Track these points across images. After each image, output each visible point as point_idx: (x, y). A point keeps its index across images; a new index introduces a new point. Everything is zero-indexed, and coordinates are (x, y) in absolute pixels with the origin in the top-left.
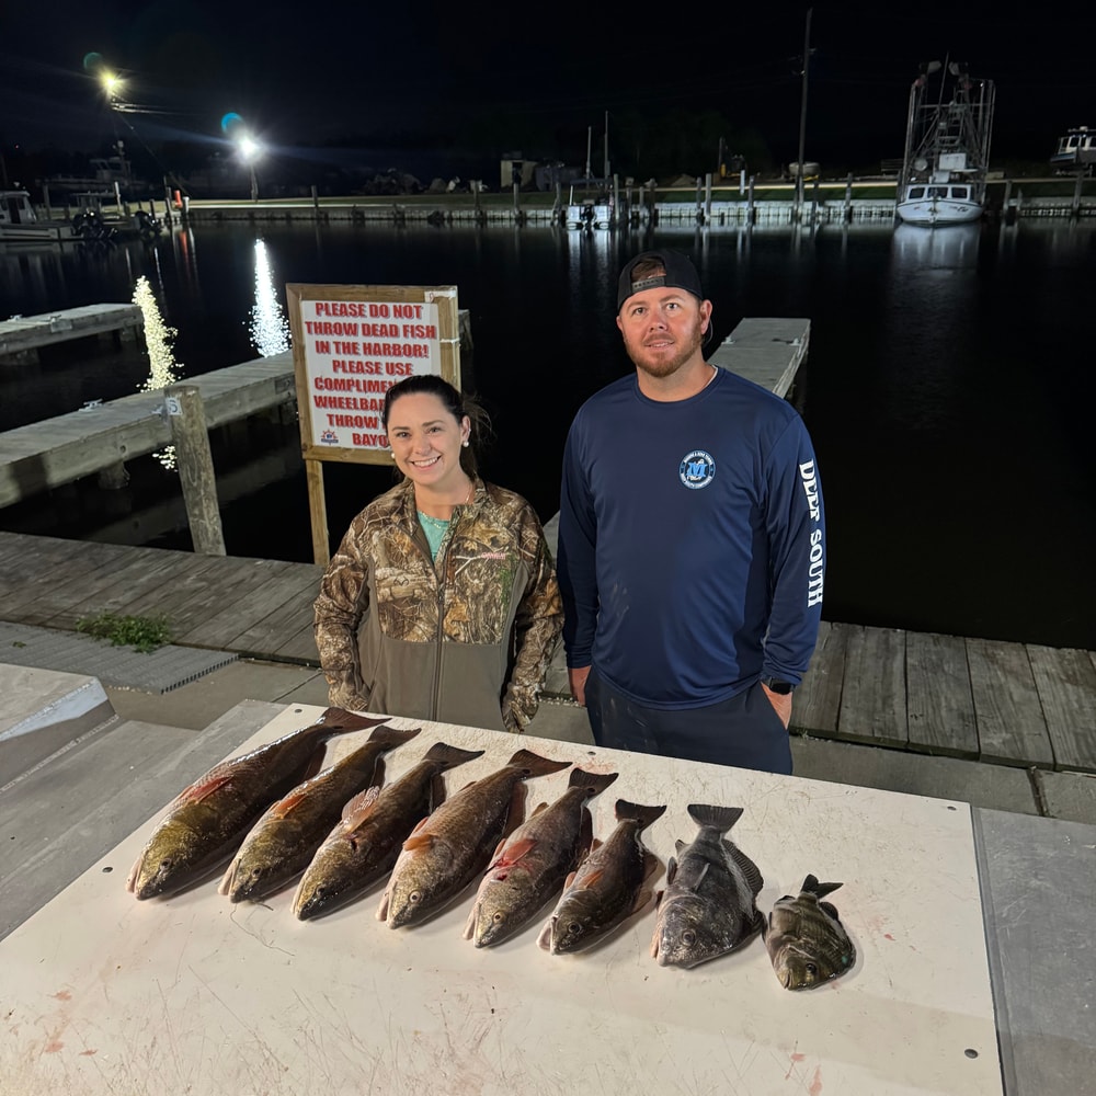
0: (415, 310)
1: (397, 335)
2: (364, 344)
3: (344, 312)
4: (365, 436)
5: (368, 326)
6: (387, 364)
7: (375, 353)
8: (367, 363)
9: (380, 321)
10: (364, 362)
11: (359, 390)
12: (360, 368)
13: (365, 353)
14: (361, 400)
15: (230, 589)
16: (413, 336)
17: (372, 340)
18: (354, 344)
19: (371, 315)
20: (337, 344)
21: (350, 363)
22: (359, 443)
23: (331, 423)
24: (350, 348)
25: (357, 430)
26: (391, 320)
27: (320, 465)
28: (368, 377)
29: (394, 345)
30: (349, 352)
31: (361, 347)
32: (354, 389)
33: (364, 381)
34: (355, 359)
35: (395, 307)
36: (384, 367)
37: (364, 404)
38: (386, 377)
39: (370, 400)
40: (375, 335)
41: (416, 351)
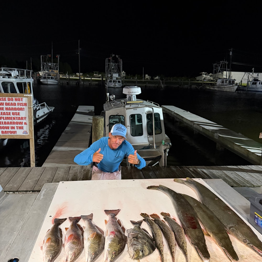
0: (21, 99)
1: (15, 105)
2: (6, 108)
4: (5, 131)
5: (7, 103)
6: (12, 113)
7: (9, 110)
8: (6, 113)
9: (11, 102)
10: (6, 112)
11: (4, 119)
12: (4, 114)
13: (6, 110)
14: (4, 122)
16: (20, 105)
17: (8, 107)
18: (3, 108)
19: (8, 100)
21: (1, 112)
22: (3, 133)
24: (1, 109)
25: (3, 130)
26: (14, 102)
28: (7, 116)
29: (15, 108)
32: (2, 119)
33: (5, 117)
34: (3, 111)
35: (15, 98)
36: (11, 113)
37: (5, 123)
38: (12, 116)
39: (7, 122)
40: (9, 105)
41: (21, 109)
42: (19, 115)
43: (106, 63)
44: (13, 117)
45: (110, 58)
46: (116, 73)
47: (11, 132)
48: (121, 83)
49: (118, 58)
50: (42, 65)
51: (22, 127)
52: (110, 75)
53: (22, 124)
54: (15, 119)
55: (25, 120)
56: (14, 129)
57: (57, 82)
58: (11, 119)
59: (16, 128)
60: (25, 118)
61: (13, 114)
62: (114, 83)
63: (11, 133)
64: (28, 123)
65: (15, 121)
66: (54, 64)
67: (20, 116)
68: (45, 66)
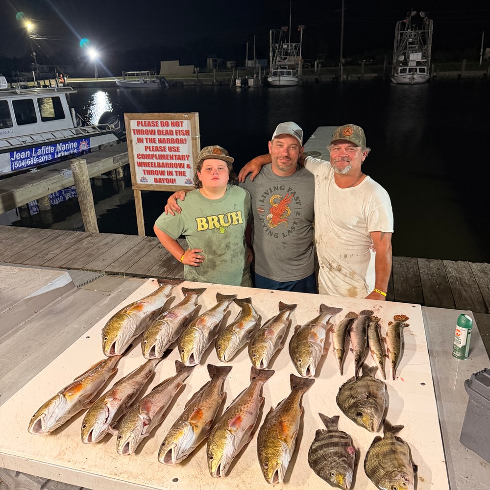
0: (180, 123)
1: (172, 134)
2: (158, 139)
3: (149, 125)
4: (159, 179)
5: (160, 130)
6: (169, 147)
7: (163, 143)
8: (160, 147)
9: (165, 128)
10: (159, 146)
11: (156, 159)
12: (157, 149)
13: (159, 142)
14: (158, 163)
15: (103, 247)
16: (180, 134)
17: (162, 137)
18: (154, 139)
19: (161, 126)
20: (146, 139)
21: (153, 147)
22: (157, 182)
23: (145, 174)
24: (152, 141)
25: (156, 176)
26: (170, 128)
27: (140, 192)
28: (160, 153)
29: (172, 139)
30: (152, 142)
31: (157, 140)
32: (155, 158)
33: (159, 155)
34: (154, 145)
35: (171, 122)
36: (167, 148)
37: (159, 165)
38: (168, 153)
39: (161, 163)
40: (163, 134)
41: (181, 141)
42: (178, 151)
43: (398, 33)
44: (170, 155)
45: (405, 21)
46: (416, 52)
47: (168, 181)
48: (426, 74)
49: (423, 18)
50: (271, 49)
51: (184, 172)
52: (403, 57)
53: (183, 167)
54: (173, 159)
55: (187, 159)
56: (172, 175)
57: (296, 79)
58: (167, 159)
59: (174, 173)
60: (188, 157)
61: (170, 149)
62: (411, 73)
63: (168, 183)
64: (192, 166)
65: (173, 162)
66: (294, 45)
67: (180, 154)
68: (277, 51)
